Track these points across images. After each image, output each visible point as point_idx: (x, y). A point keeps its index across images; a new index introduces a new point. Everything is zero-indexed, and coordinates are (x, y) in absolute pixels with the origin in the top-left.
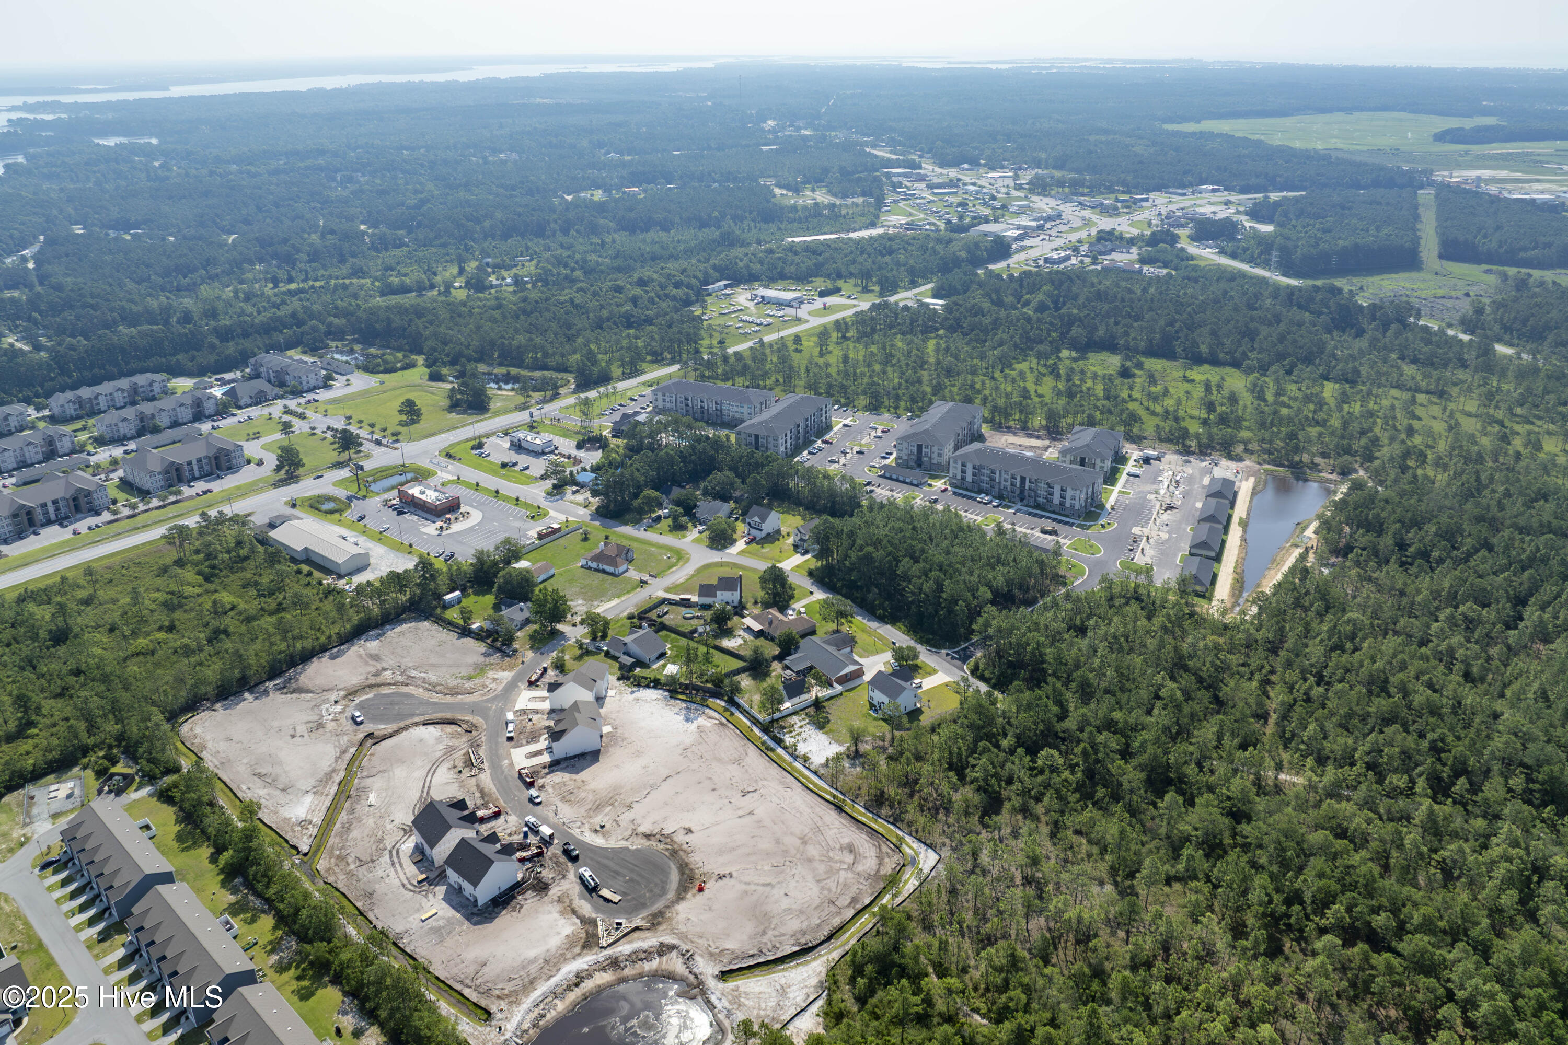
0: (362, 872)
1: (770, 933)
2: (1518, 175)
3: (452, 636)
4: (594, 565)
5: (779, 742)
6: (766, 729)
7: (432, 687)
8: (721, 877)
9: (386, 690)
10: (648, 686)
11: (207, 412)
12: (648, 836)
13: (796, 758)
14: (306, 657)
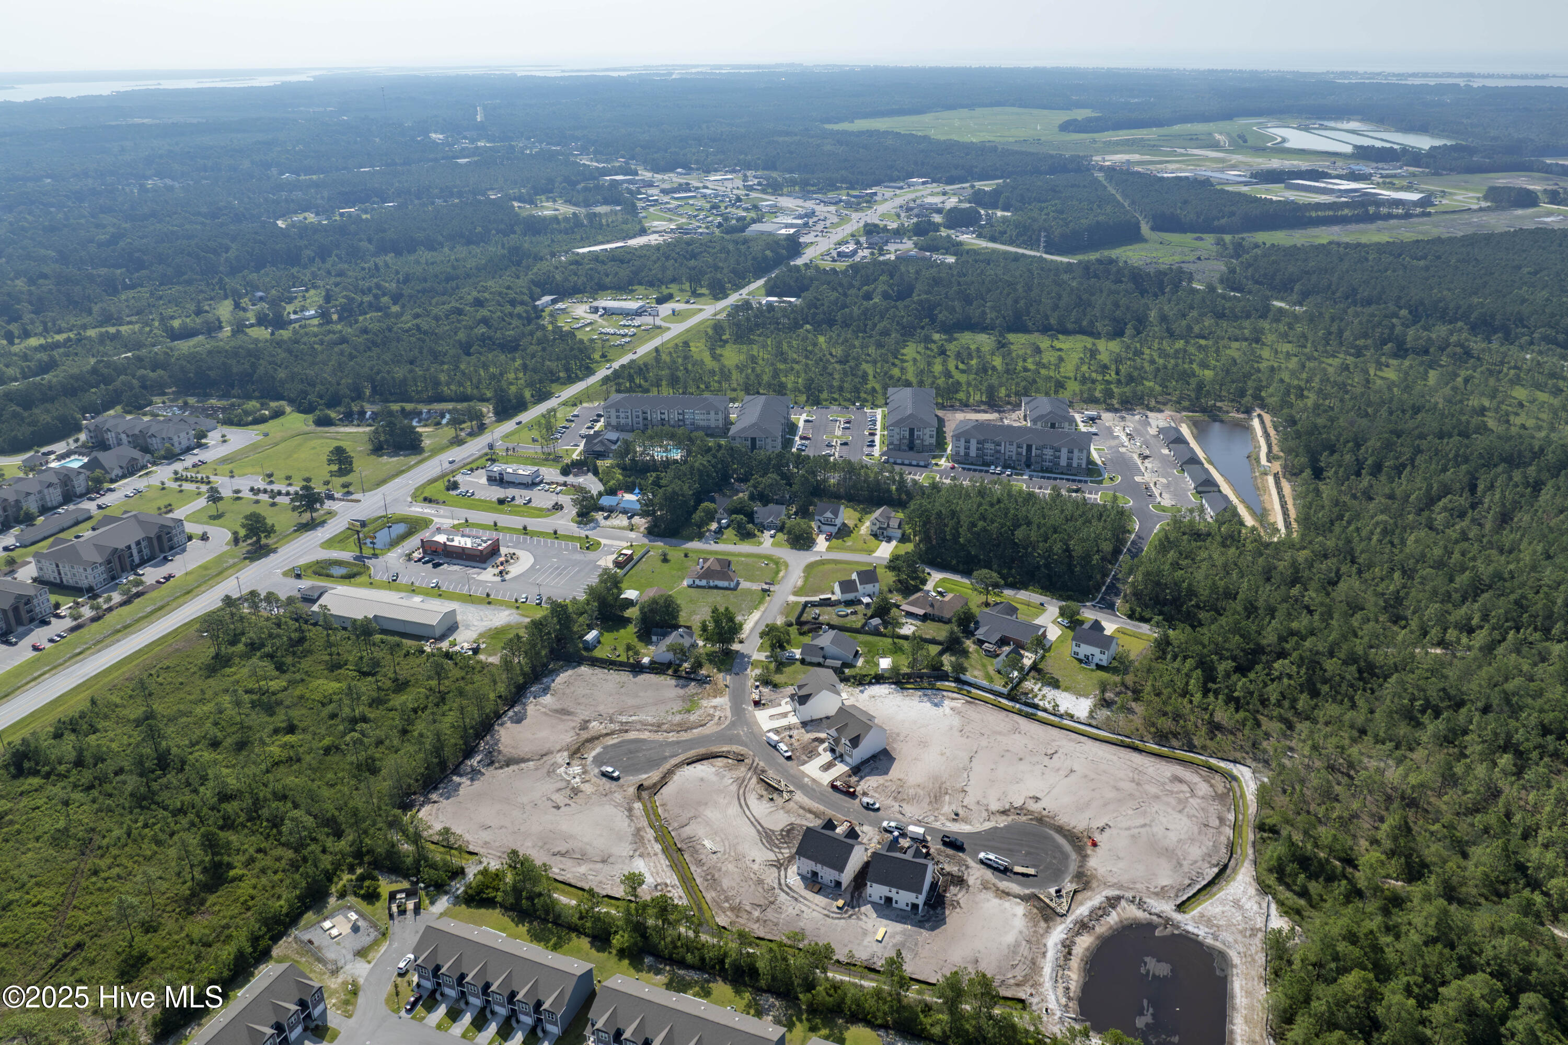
0: (770, 914)
1: (1185, 863)
2: (1147, 158)
3: (625, 677)
4: (704, 583)
5: (1036, 707)
6: (1011, 697)
7: (658, 727)
8: (1103, 830)
9: (610, 741)
10: (870, 683)
11: (79, 490)
12: (1004, 812)
13: (1061, 716)
14: (486, 727)
